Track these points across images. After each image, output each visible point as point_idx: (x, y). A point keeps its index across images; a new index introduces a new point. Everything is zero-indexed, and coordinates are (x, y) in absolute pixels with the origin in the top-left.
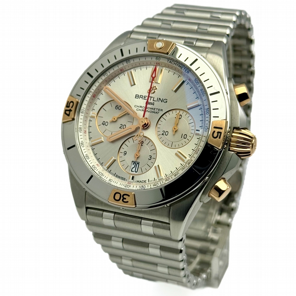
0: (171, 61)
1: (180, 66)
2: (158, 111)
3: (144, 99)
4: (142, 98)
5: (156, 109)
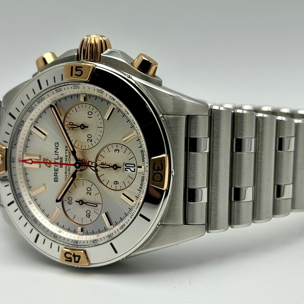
0: (14, 145)
1: (18, 132)
2: (68, 152)
3: (58, 171)
4: (57, 173)
5: (67, 154)
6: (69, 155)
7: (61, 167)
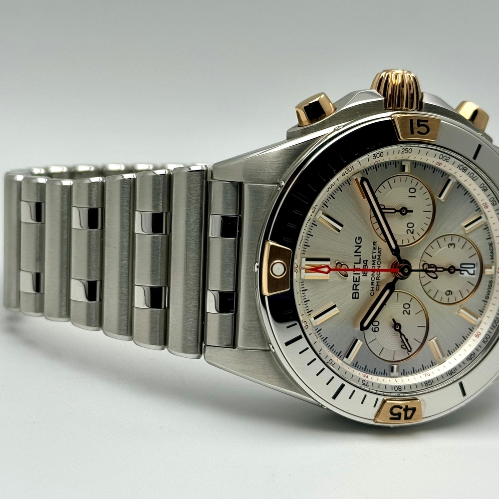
2: (376, 251)
4: (357, 286)
5: (374, 254)
6: (378, 256)
7: (365, 275)
